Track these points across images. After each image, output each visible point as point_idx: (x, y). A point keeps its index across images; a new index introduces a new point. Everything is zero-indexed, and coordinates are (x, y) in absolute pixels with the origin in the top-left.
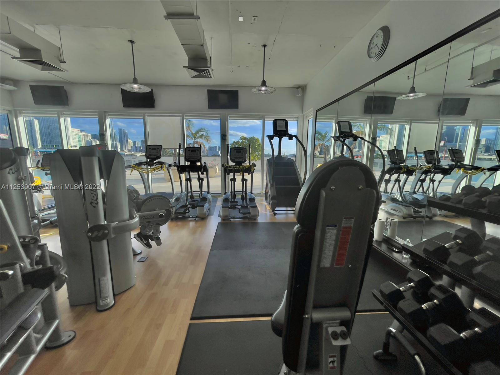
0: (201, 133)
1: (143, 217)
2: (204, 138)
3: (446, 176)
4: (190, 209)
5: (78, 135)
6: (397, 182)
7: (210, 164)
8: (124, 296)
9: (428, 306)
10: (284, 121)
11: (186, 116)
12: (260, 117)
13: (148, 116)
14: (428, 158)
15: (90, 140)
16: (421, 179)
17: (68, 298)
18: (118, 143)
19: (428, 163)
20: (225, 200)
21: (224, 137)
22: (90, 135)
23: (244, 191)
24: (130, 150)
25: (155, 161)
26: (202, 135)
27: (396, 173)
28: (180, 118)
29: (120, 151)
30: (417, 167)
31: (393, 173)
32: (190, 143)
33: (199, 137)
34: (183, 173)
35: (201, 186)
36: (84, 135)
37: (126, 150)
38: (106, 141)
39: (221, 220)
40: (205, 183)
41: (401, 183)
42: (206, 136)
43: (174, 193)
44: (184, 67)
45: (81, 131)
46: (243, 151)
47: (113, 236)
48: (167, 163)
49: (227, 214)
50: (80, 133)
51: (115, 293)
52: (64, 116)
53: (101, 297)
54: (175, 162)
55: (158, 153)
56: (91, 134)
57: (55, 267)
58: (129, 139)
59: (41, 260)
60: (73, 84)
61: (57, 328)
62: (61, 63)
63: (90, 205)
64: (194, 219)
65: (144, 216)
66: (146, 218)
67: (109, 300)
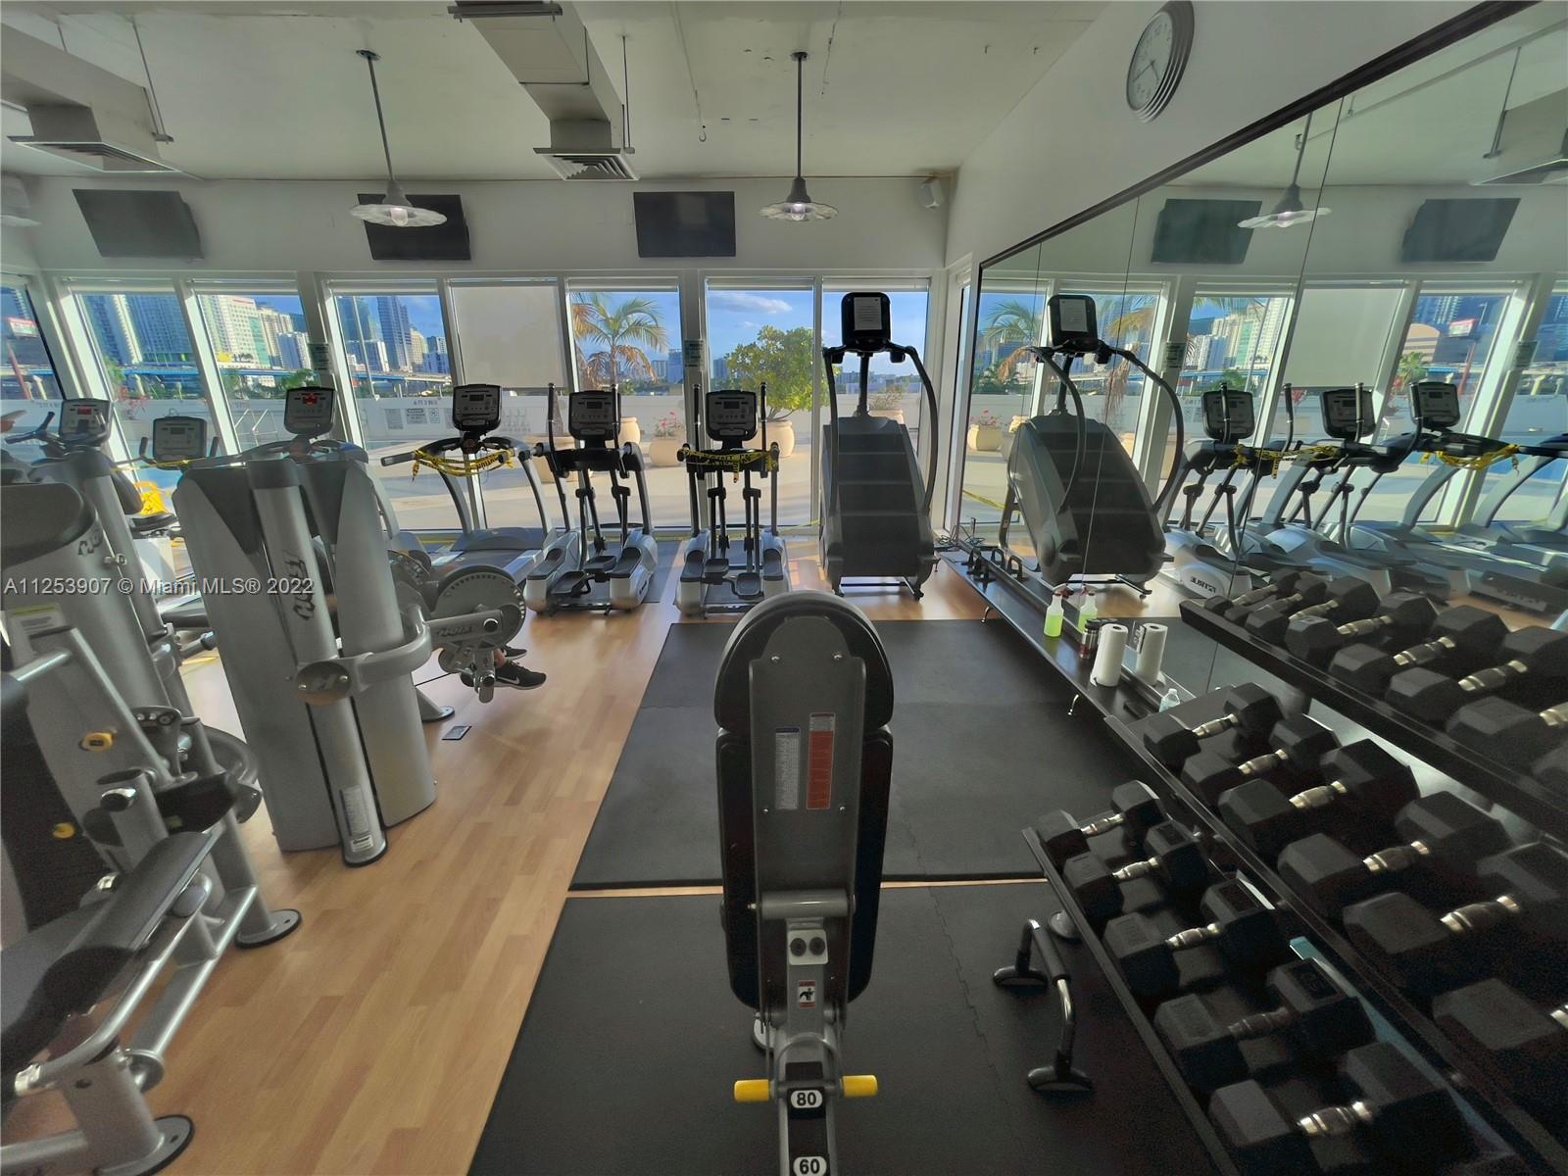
0: (634, 317)
1: (442, 632)
2: (642, 332)
3: (1384, 475)
4: (591, 582)
5: (249, 318)
6: (1225, 494)
7: (667, 422)
8: (411, 832)
9: (1130, 871)
10: (879, 298)
11: (570, 283)
12: (807, 282)
13: (453, 285)
14: (1334, 415)
15: (290, 335)
16: (1303, 481)
17: (274, 834)
18: (379, 343)
19: (1333, 431)
20: (694, 556)
21: (692, 348)
22: (288, 317)
23: (752, 524)
24: (419, 366)
25: (482, 438)
26: (638, 324)
27: (1221, 466)
28: (551, 288)
29: (388, 370)
30: (1287, 450)
31: (1210, 467)
32: (602, 353)
33: (628, 331)
34: (566, 474)
35: (623, 509)
36: (268, 316)
37: (408, 368)
38: (333, 368)
39: (682, 615)
40: (634, 503)
41: (1237, 498)
42: (650, 327)
43: (548, 530)
44: (538, 151)
45: (259, 305)
46: (746, 403)
47: (363, 688)
48: (518, 443)
49: (697, 598)
50: (256, 313)
51: (387, 823)
52: (197, 290)
53: (350, 834)
54: (538, 444)
55: (490, 410)
56: (291, 315)
57: (227, 777)
58: (415, 329)
59: (193, 760)
60: (206, 181)
61: (256, 904)
62: (158, 143)
63: (294, 613)
64: (603, 612)
65: (444, 629)
66: (451, 632)
67: (371, 841)
